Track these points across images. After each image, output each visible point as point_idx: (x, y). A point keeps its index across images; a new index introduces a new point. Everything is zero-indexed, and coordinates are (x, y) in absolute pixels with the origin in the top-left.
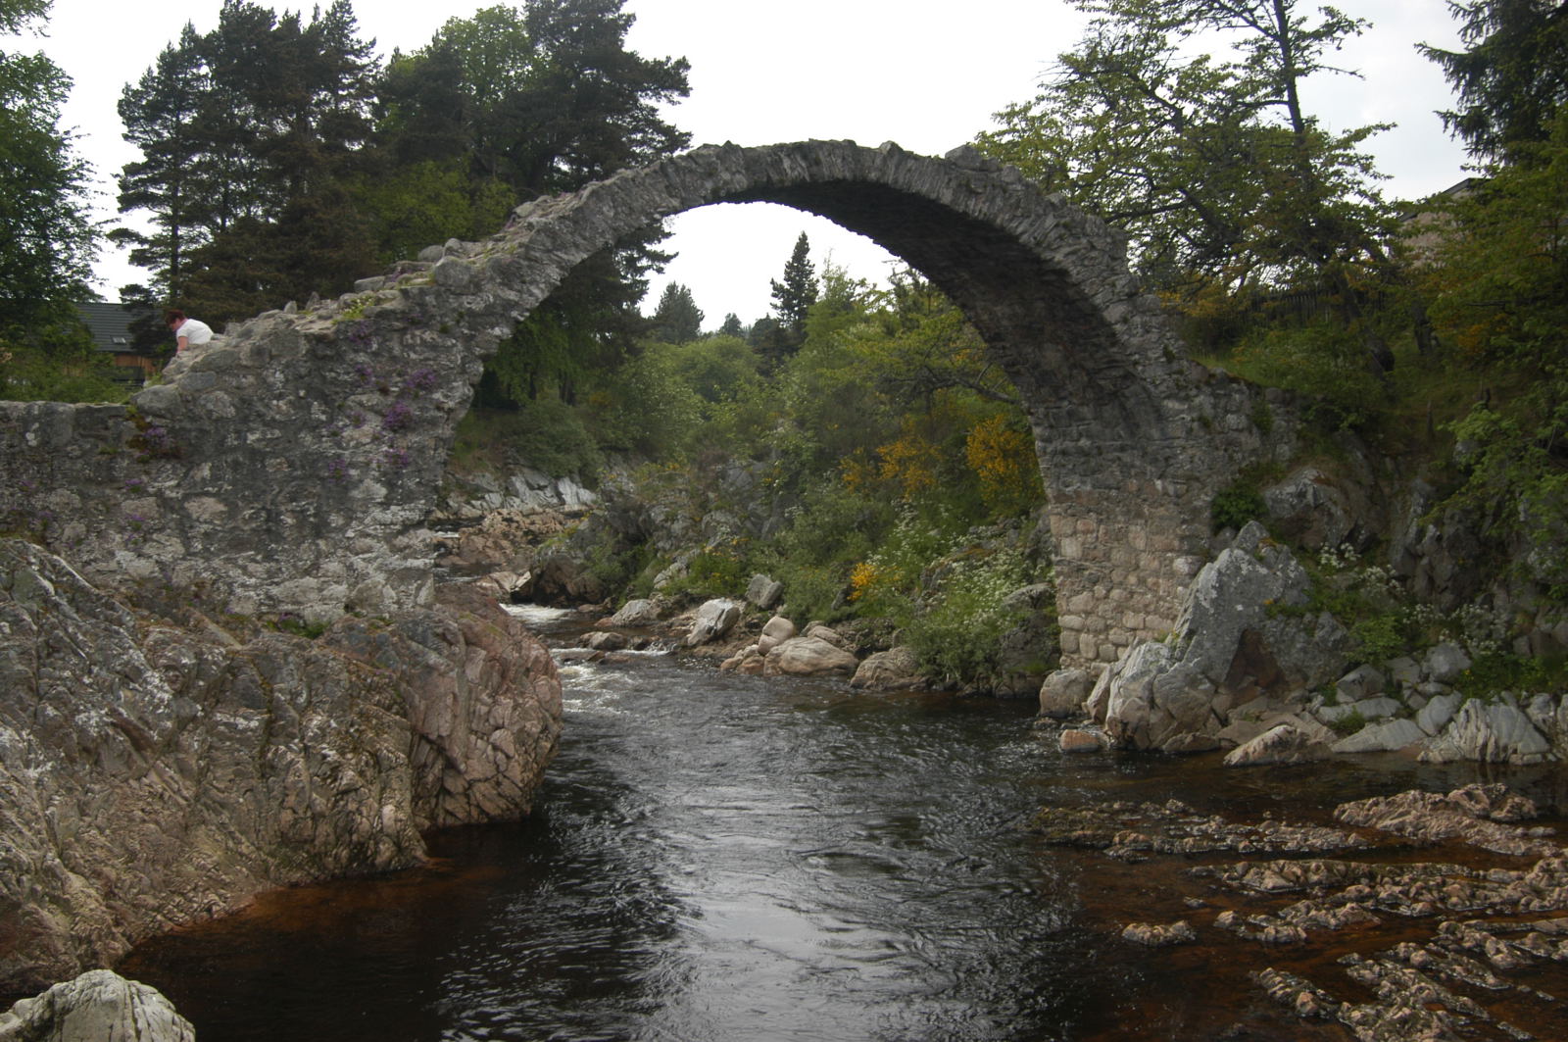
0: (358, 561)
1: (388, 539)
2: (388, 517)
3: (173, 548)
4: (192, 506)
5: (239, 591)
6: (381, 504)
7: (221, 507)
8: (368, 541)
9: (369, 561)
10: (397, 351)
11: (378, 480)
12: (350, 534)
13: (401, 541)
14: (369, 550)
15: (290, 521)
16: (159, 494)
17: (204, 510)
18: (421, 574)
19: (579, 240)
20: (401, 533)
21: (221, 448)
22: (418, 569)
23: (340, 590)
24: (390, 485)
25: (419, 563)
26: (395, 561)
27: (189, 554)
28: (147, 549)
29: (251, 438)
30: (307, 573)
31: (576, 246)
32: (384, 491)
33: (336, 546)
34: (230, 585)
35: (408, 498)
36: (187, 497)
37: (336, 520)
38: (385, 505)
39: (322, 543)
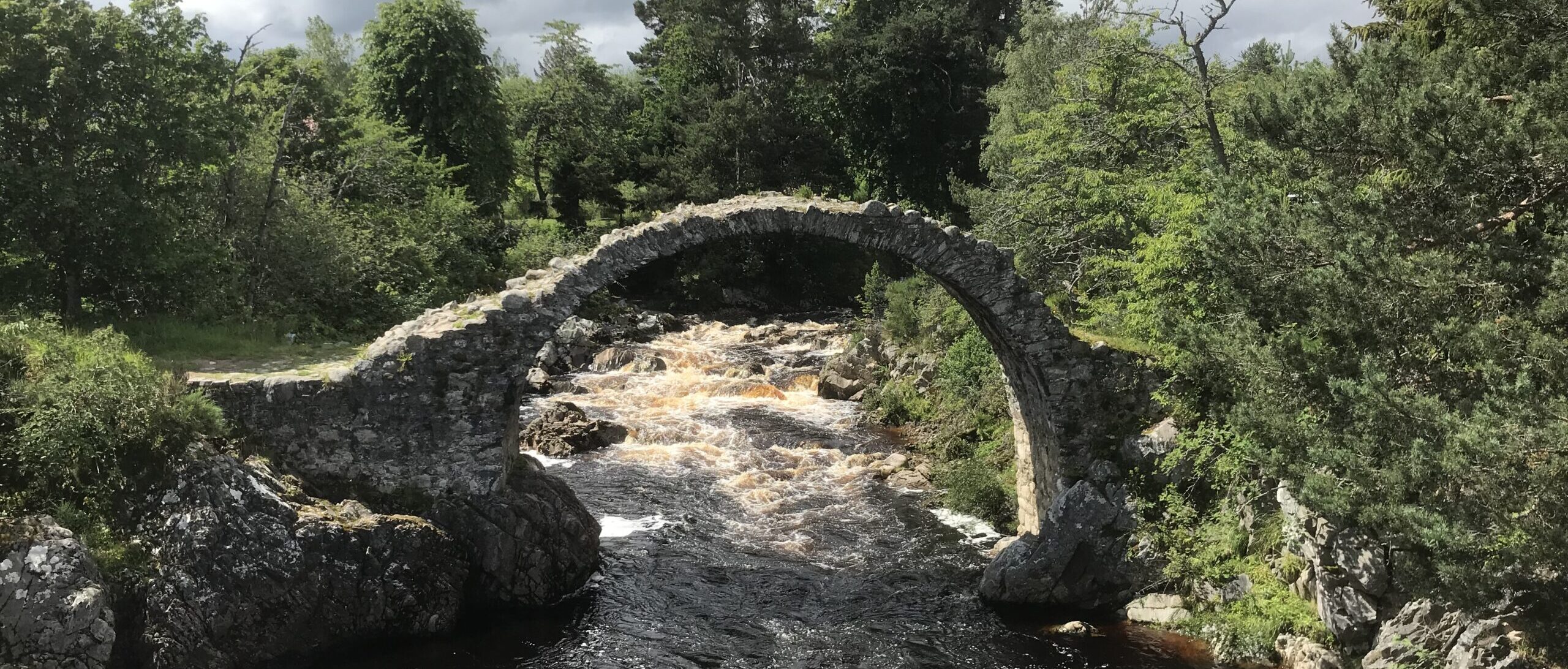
0: (455, 467)
1: (473, 453)
2: (474, 441)
3: (348, 457)
4: (358, 434)
5: (385, 482)
6: (469, 434)
7: (374, 435)
8: (462, 454)
9: (461, 466)
10: (479, 346)
11: (467, 421)
12: (450, 450)
13: (482, 455)
14: (462, 459)
15: (414, 443)
16: (339, 428)
17: (366, 435)
18: (495, 474)
19: (592, 280)
20: (481, 450)
21: (374, 403)
22: (491, 471)
23: (443, 482)
24: (475, 423)
25: (492, 467)
26: (477, 467)
27: (356, 460)
28: (332, 458)
29: (392, 398)
30: (425, 472)
31: (590, 283)
32: (471, 426)
33: (441, 457)
34: (379, 478)
35: (484, 431)
36: (355, 430)
37: (441, 444)
38: (472, 435)
39: (433, 455)
